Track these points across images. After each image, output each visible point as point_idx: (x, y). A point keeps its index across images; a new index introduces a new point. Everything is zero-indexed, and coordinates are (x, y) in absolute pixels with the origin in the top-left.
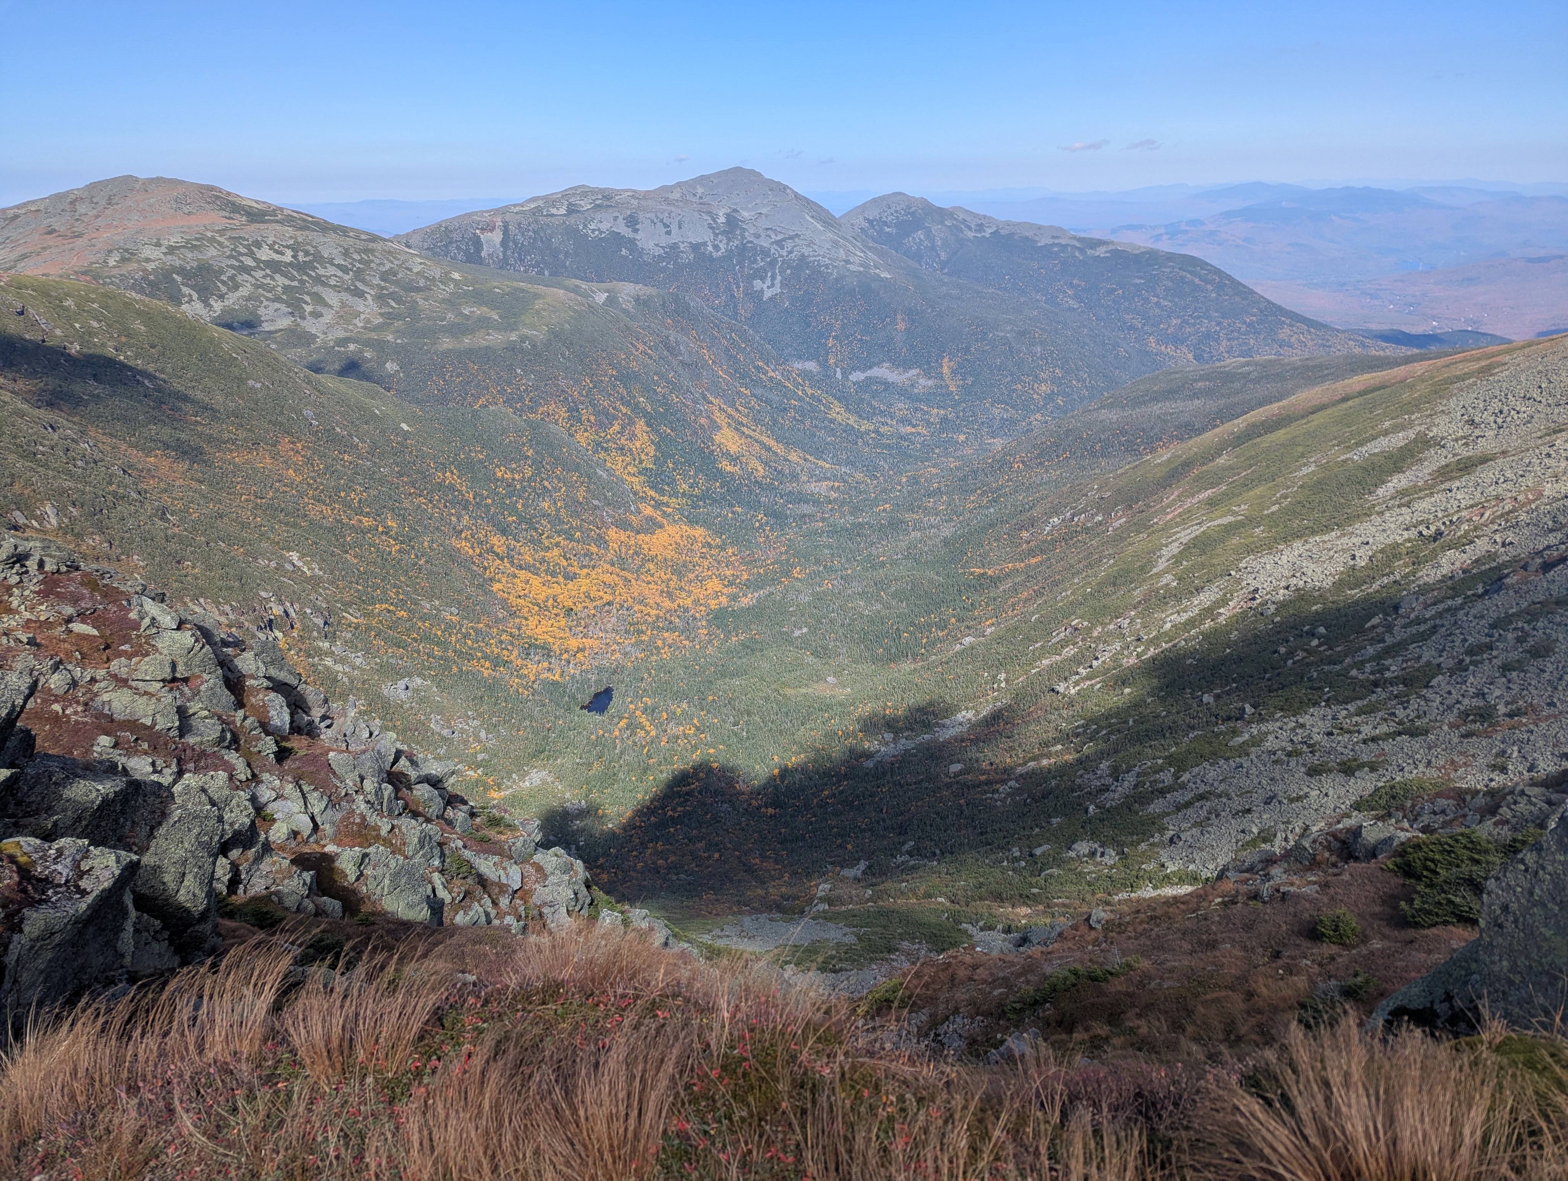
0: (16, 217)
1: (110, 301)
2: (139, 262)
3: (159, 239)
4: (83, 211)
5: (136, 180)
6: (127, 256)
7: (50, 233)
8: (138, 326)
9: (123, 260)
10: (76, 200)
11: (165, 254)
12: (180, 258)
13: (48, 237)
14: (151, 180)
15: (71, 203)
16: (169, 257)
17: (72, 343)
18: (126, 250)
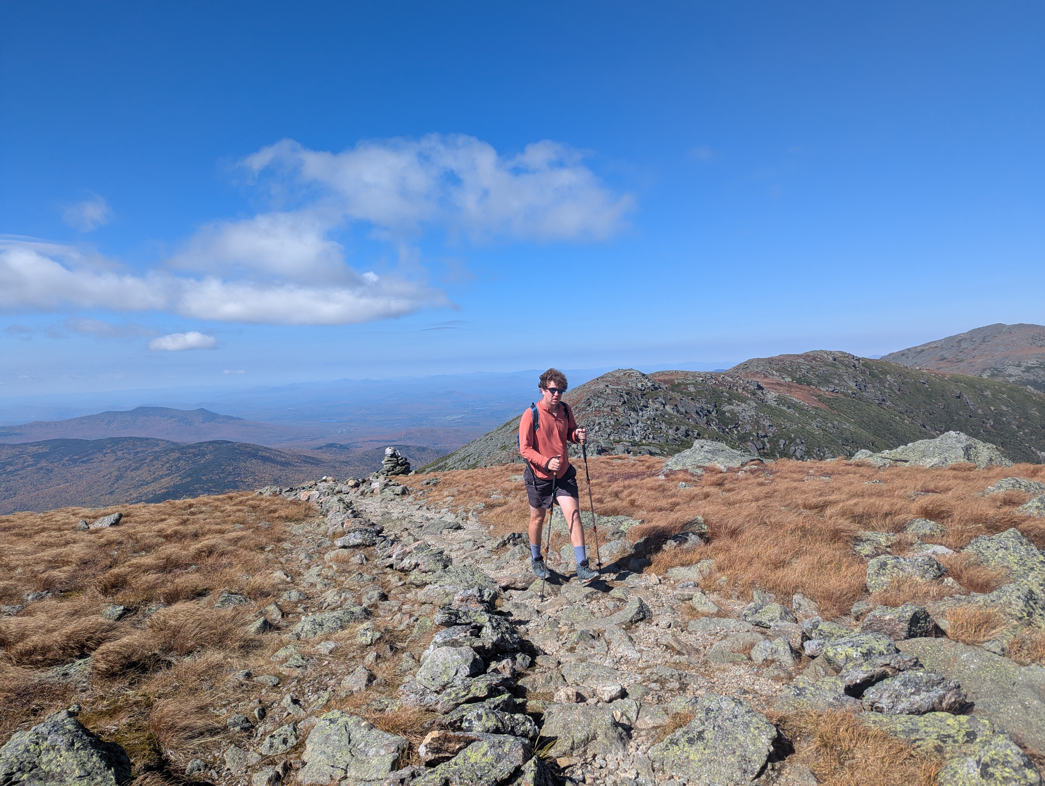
0: (922, 351)
1: (1015, 393)
2: (1004, 376)
3: (1020, 362)
4: (965, 346)
5: (1004, 326)
6: (996, 372)
7: (942, 360)
8: (1034, 412)
9: (993, 375)
10: (961, 340)
11: (1023, 372)
12: (1034, 375)
13: (941, 362)
14: (1015, 326)
15: (958, 342)
16: (1026, 374)
17: (988, 420)
18: (996, 369)
